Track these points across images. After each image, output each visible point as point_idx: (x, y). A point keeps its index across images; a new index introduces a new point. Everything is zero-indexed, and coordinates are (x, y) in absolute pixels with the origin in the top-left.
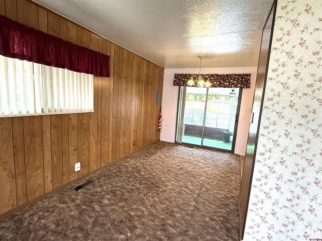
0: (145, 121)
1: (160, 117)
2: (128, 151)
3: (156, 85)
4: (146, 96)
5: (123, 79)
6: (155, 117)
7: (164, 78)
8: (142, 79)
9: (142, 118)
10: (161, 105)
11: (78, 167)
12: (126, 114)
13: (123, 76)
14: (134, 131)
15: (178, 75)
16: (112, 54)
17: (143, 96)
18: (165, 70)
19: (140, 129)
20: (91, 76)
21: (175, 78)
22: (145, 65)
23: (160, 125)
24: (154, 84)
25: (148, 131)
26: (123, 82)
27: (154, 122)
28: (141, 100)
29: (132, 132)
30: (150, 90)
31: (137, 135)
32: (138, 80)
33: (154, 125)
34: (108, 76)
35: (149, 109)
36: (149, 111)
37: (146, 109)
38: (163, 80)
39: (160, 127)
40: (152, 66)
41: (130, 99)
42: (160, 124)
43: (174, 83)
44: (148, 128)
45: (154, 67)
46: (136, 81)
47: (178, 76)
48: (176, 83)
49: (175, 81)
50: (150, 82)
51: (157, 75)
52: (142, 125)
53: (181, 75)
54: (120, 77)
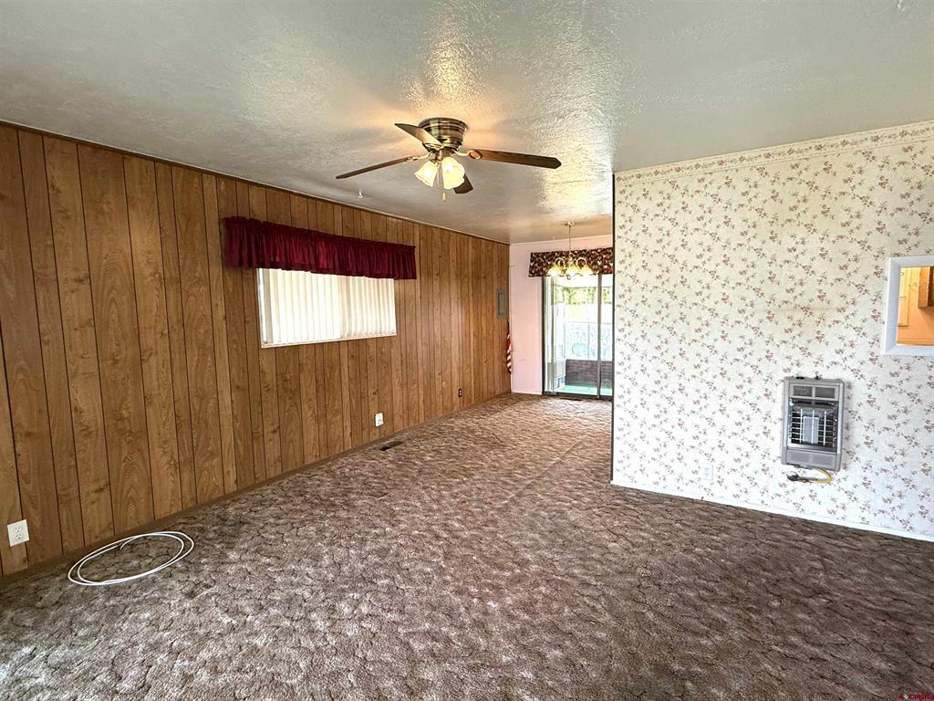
0: (479, 350)
1: (508, 342)
2: (449, 406)
3: (495, 278)
4: (477, 302)
5: (435, 277)
6: (496, 344)
7: (511, 264)
8: (466, 272)
9: (472, 345)
10: (508, 318)
11: (379, 419)
12: (443, 338)
13: (435, 272)
14: (459, 369)
15: (537, 254)
16: (416, 242)
17: (471, 305)
18: (511, 248)
19: (469, 366)
20: (391, 281)
21: (531, 261)
22: (470, 246)
23: (510, 360)
24: (490, 278)
25: (485, 370)
26: (435, 282)
27: (496, 355)
28: (468, 312)
29: (455, 370)
30: (483, 290)
31: (463, 377)
32: (460, 275)
33: (496, 360)
34: (414, 277)
35: (484, 327)
36: (484, 332)
37: (478, 326)
38: (508, 267)
39: (509, 365)
40: (483, 246)
41: (447, 310)
42: (509, 358)
43: (530, 272)
44: (484, 364)
45: (487, 246)
46: (457, 276)
47: (538, 256)
48: (536, 272)
49: (532, 267)
50: (482, 275)
51: (495, 260)
52: (472, 359)
53: (544, 254)
54: (429, 274)
